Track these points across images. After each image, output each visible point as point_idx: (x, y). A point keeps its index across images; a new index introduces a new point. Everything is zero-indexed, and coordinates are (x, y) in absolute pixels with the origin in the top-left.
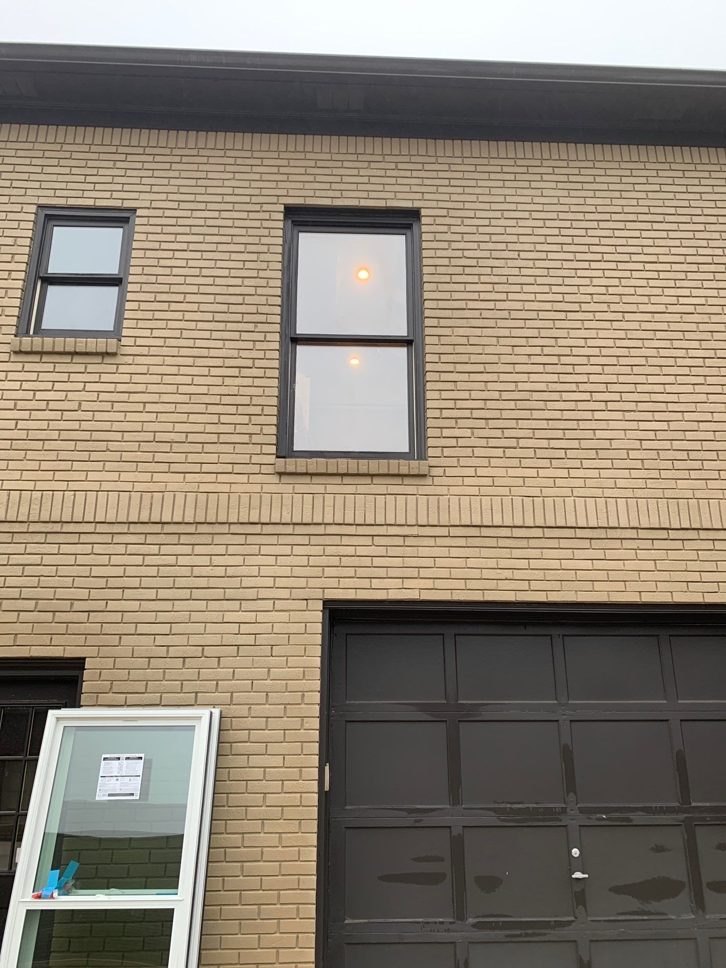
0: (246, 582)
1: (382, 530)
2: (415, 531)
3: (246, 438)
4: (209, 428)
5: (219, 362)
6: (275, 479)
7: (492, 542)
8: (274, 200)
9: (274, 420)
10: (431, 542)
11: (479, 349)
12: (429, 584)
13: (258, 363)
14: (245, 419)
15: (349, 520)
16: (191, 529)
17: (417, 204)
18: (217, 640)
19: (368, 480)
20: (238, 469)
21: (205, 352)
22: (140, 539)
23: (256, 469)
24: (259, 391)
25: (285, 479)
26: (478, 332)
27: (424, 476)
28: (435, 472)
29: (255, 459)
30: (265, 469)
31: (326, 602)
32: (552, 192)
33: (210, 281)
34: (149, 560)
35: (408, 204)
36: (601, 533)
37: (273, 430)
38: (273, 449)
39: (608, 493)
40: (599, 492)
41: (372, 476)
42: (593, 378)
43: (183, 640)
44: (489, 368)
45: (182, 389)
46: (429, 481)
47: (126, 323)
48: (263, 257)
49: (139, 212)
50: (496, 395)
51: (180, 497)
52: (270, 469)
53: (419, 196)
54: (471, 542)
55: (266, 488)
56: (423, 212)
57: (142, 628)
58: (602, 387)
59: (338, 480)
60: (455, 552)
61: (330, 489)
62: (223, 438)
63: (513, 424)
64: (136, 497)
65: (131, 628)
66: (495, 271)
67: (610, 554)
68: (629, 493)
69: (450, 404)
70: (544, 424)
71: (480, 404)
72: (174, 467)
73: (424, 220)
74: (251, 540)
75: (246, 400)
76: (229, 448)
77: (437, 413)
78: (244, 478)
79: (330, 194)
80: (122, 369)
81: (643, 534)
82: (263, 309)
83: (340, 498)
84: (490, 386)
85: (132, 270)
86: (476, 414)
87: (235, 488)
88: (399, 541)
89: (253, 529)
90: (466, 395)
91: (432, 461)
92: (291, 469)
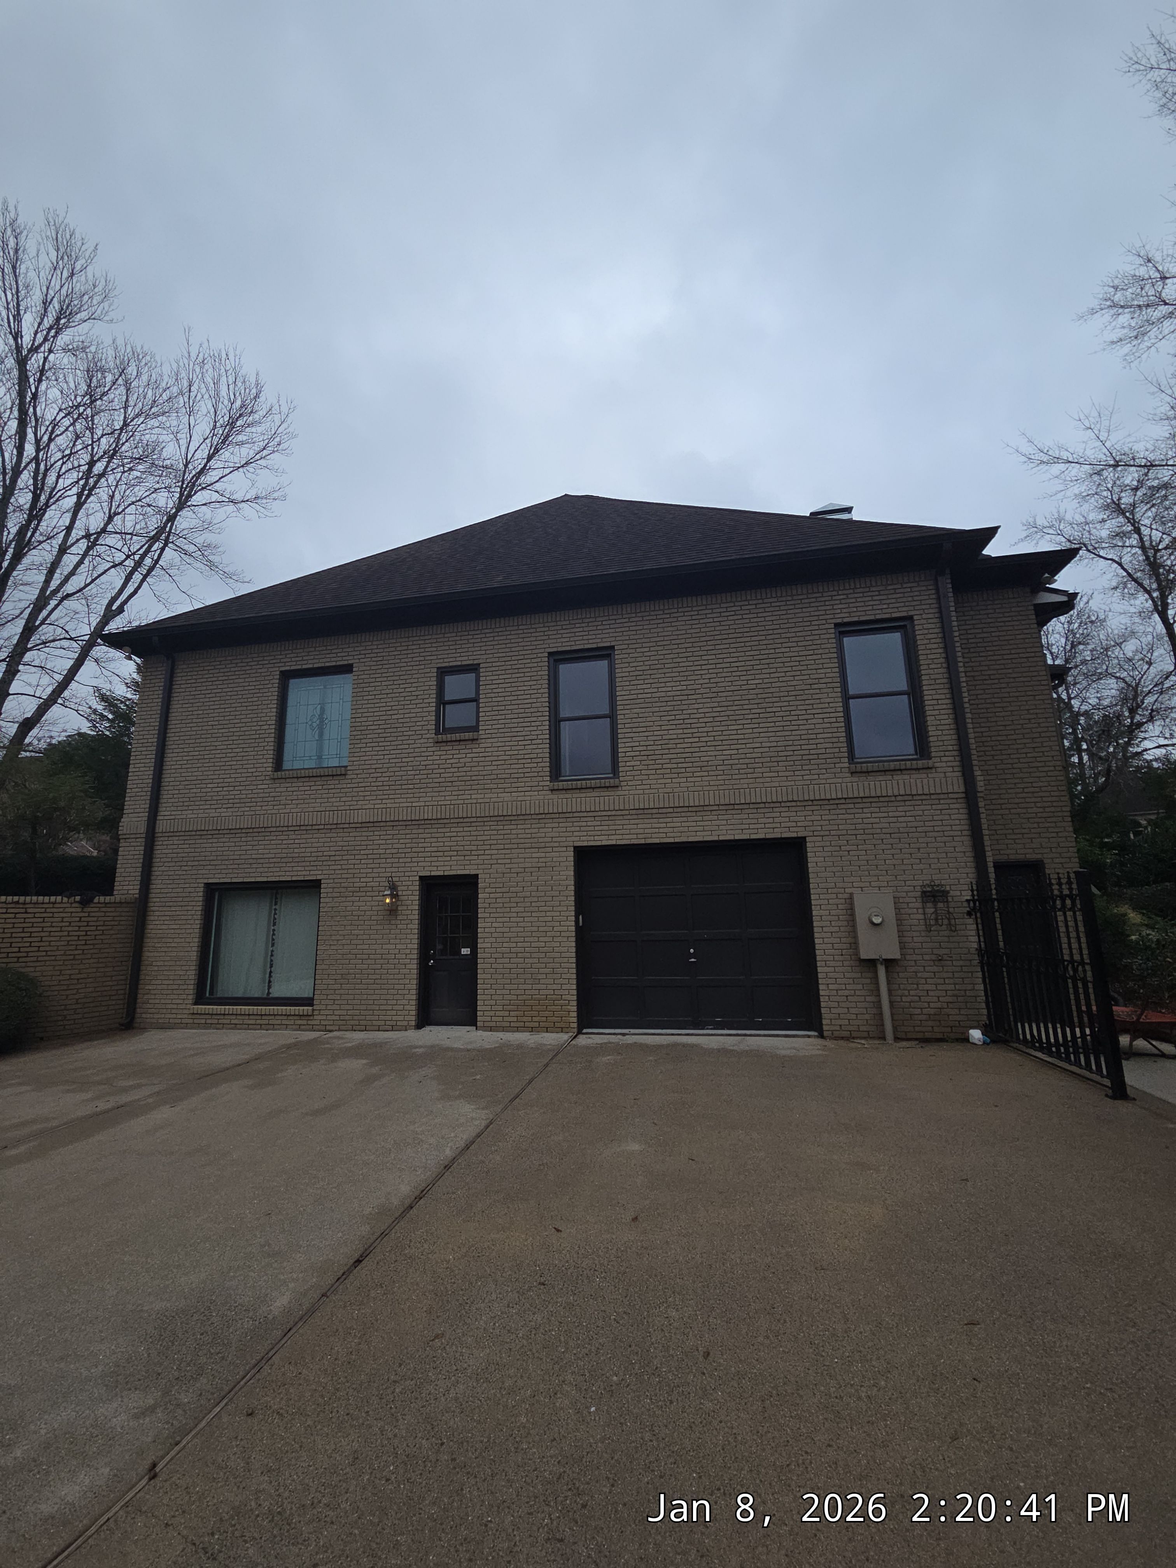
0: (541, 840)
1: (599, 814)
2: (613, 813)
3: (536, 774)
4: (520, 771)
5: (522, 738)
7: (650, 816)
8: (543, 650)
9: (548, 764)
10: (621, 818)
11: (644, 719)
12: (620, 837)
13: (539, 737)
14: (535, 765)
15: (583, 809)
16: (516, 818)
17: (612, 644)
18: (530, 865)
19: (591, 790)
20: (533, 789)
21: (515, 734)
22: (495, 823)
24: (541, 751)
25: (554, 792)
26: (643, 710)
27: (617, 786)
28: (622, 784)
29: (541, 784)
30: (545, 788)
31: (575, 847)
32: (682, 628)
33: (516, 698)
34: (500, 832)
35: (608, 644)
36: (701, 809)
37: (548, 769)
38: (548, 778)
39: (705, 788)
40: (700, 788)
41: (593, 788)
42: (700, 730)
43: (516, 866)
44: (648, 729)
45: (507, 753)
46: (619, 789)
47: (481, 723)
48: (539, 682)
49: (481, 666)
50: (652, 743)
51: (510, 804)
52: (547, 788)
53: (613, 639)
54: (640, 816)
55: (546, 797)
57: (499, 861)
58: (705, 734)
59: (578, 791)
60: (632, 822)
61: (574, 795)
62: (526, 775)
63: (660, 757)
64: (492, 804)
65: (495, 861)
66: (652, 677)
67: (705, 818)
68: (715, 788)
69: (630, 749)
70: (675, 756)
71: (645, 748)
72: (507, 790)
73: (616, 652)
74: (541, 821)
75: (535, 756)
76: (529, 779)
77: (623, 754)
78: (536, 793)
79: (570, 643)
80: (481, 745)
81: (721, 808)
82: (540, 709)
83: (579, 800)
84: (649, 738)
85: (481, 696)
86: (642, 753)
87: (533, 798)
88: (607, 818)
89: (541, 816)
90: (637, 744)
91: (621, 779)
92: (556, 788)
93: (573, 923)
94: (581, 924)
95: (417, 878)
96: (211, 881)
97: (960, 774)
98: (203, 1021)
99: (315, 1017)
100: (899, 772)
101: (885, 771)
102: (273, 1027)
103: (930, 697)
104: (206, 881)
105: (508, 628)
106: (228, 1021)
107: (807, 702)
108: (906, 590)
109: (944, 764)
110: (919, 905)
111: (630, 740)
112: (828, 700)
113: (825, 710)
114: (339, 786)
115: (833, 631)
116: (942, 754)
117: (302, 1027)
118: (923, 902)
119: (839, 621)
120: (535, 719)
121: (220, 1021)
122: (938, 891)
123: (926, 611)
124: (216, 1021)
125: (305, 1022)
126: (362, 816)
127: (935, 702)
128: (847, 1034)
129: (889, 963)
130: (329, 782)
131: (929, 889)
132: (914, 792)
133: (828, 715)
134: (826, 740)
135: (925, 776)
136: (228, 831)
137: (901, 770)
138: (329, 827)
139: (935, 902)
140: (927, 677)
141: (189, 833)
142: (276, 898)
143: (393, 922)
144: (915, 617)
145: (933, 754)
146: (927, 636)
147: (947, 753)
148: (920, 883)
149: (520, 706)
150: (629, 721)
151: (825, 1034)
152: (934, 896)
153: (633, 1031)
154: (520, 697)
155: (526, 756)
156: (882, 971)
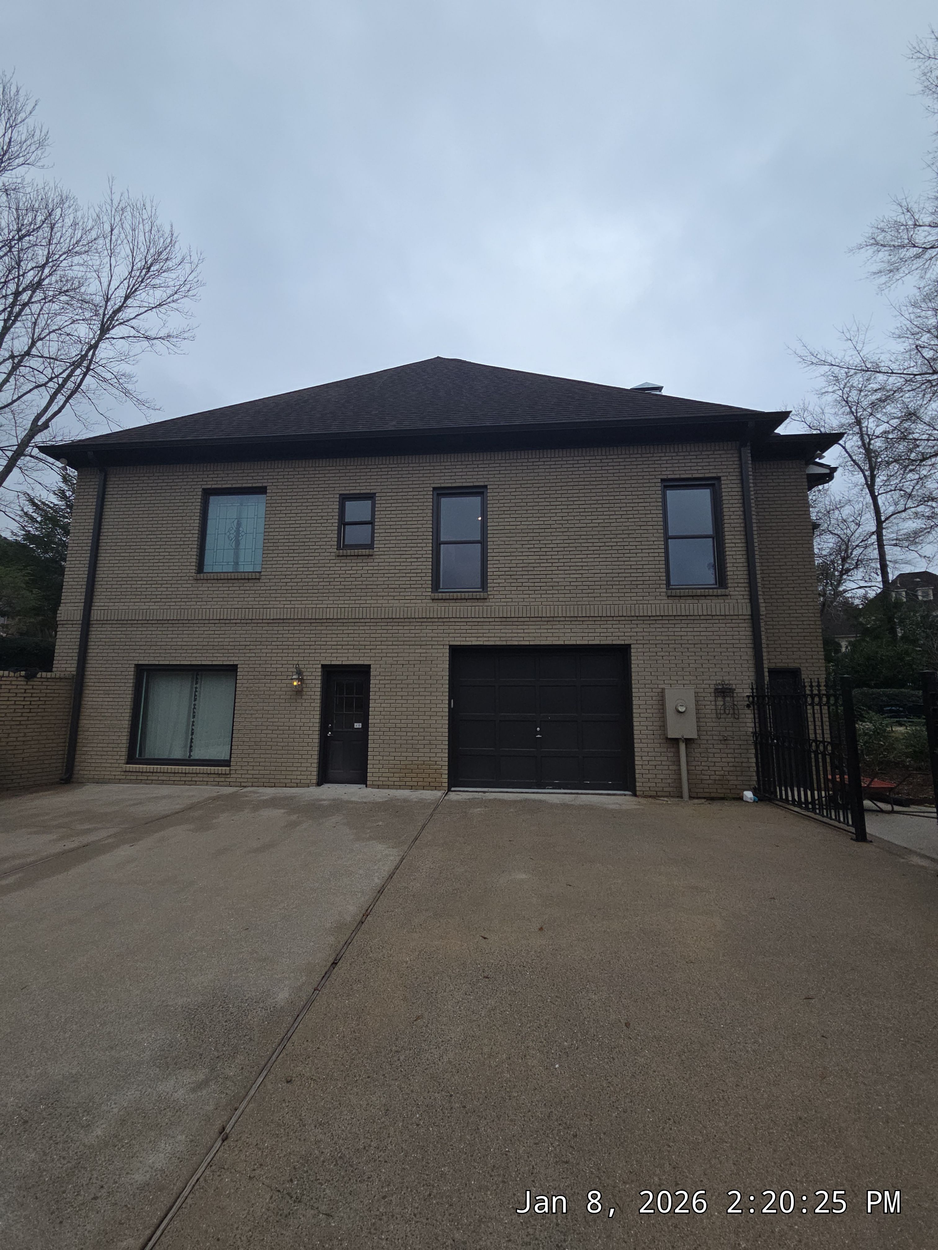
0: (423, 639)
1: (470, 620)
2: (482, 620)
3: (420, 586)
4: (407, 582)
5: (409, 556)
6: (431, 601)
7: (511, 623)
8: (429, 485)
9: (430, 578)
10: (488, 624)
11: (509, 546)
12: (487, 639)
13: (424, 556)
14: (420, 579)
15: (458, 616)
16: (403, 620)
18: (413, 659)
19: (465, 601)
21: (404, 552)
22: (386, 624)
23: (424, 597)
24: (424, 567)
25: (435, 601)
26: (509, 539)
27: (486, 599)
28: (490, 597)
30: (427, 598)
31: (450, 646)
32: (542, 474)
33: (405, 523)
34: (389, 632)
35: (482, 484)
36: (551, 619)
37: (430, 582)
38: (430, 590)
39: (555, 603)
40: (551, 603)
41: (467, 599)
42: (553, 557)
43: (402, 659)
44: (513, 554)
45: (397, 568)
46: (488, 600)
47: (375, 542)
48: (424, 511)
49: (377, 495)
50: (515, 565)
51: (398, 609)
52: (429, 598)
53: (487, 480)
54: (503, 623)
55: (428, 605)
56: (488, 487)
57: (388, 655)
58: (557, 561)
59: (454, 601)
60: (496, 627)
61: (451, 604)
62: (412, 586)
63: (521, 577)
64: (383, 609)
65: (385, 655)
66: (517, 512)
67: (554, 627)
68: (563, 603)
69: (497, 569)
70: (532, 577)
71: (508, 569)
72: (396, 598)
73: (489, 491)
74: (423, 624)
75: (420, 571)
76: (414, 590)
77: (491, 574)
79: (451, 481)
80: (375, 560)
81: (567, 619)
82: (425, 534)
83: (454, 608)
84: (513, 561)
85: (376, 520)
86: (507, 573)
87: (417, 605)
88: (476, 624)
89: (424, 620)
90: (503, 566)
91: (489, 593)
92: (436, 597)
93: (447, 706)
94: (452, 706)
95: (320, 666)
96: (140, 662)
97: (748, 601)
98: (134, 778)
99: (232, 776)
100: (703, 598)
101: (693, 596)
102: (195, 783)
103: (730, 541)
104: (136, 662)
105: (400, 465)
106: (156, 778)
107: (637, 539)
108: (717, 456)
109: (737, 593)
110: (713, 699)
111: (497, 562)
112: (654, 539)
113: (650, 547)
114: (254, 588)
115: (659, 484)
116: (736, 585)
117: (220, 783)
118: (715, 696)
119: (665, 477)
120: (421, 541)
121: (149, 778)
122: (727, 689)
123: (731, 474)
124: (146, 778)
125: (223, 779)
126: (274, 614)
127: (733, 545)
128: (654, 793)
129: (688, 741)
130: (245, 585)
131: (720, 687)
132: (714, 613)
133: (652, 551)
134: (651, 570)
135: (722, 601)
136: (156, 622)
137: (705, 596)
138: (245, 621)
139: (724, 697)
140: (729, 525)
141: (121, 622)
142: (197, 678)
143: (298, 701)
144: (722, 478)
145: (729, 585)
146: (730, 494)
147: (740, 585)
148: (714, 682)
149: (409, 530)
150: (497, 547)
151: (638, 793)
152: (723, 692)
153: (490, 790)
154: (408, 523)
155: (412, 571)
156: (682, 747)
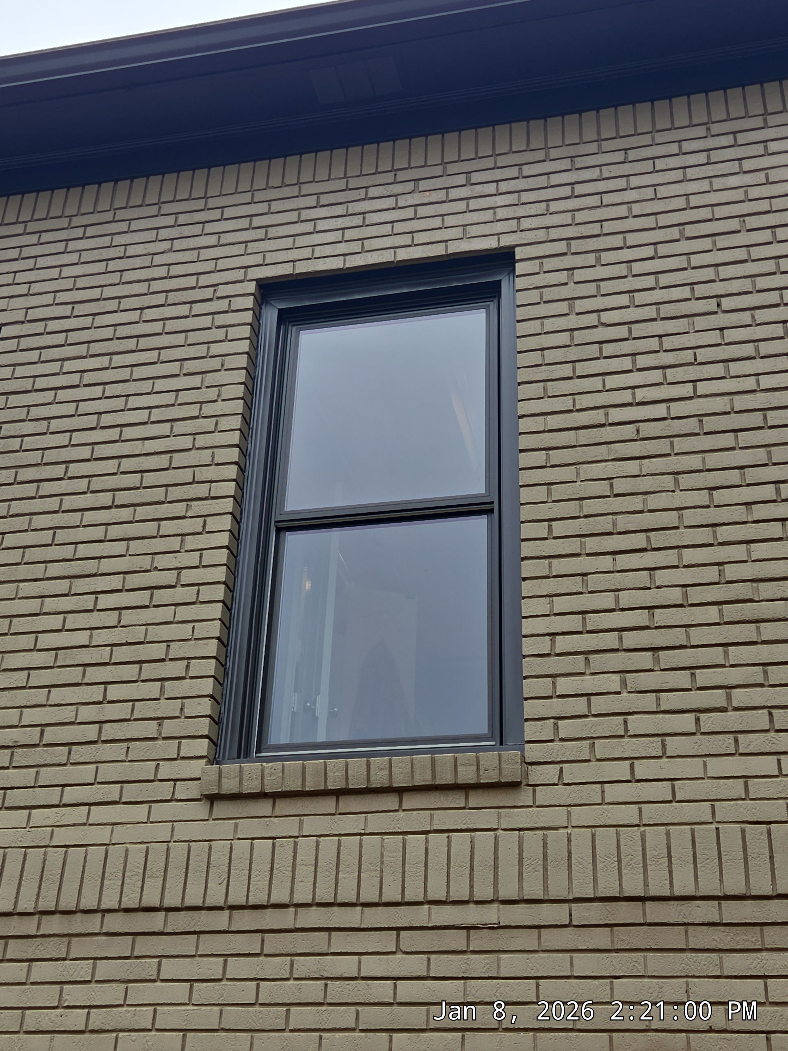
1: (418, 916)
2: (491, 914)
3: (151, 729)
5: (115, 582)
6: (200, 809)
8: (239, 274)
11: (636, 503)
13: (187, 576)
15: (348, 894)
16: (29, 927)
17: (506, 241)
19: (391, 802)
20: (131, 792)
21: (91, 566)
23: (164, 790)
24: (185, 631)
25: (221, 809)
26: (632, 467)
27: (514, 785)
28: (539, 775)
29: (166, 770)
30: (182, 791)
33: (114, 434)
35: (490, 244)
37: (206, 707)
38: (202, 747)
41: (401, 791)
45: (44, 640)
46: (525, 796)
48: (210, 379)
52: (193, 790)
53: (510, 224)
55: (182, 831)
56: (519, 253)
59: (328, 805)
61: (311, 825)
62: (109, 731)
66: (668, 343)
69: (574, 623)
71: (640, 618)
72: (12, 798)
73: (520, 268)
74: (143, 946)
75: (158, 651)
76: (117, 751)
77: (544, 645)
78: (140, 812)
79: (342, 248)
82: (204, 474)
83: (329, 844)
84: (662, 577)
86: (631, 640)
87: (120, 834)
91: (533, 753)
92: (229, 786)
150: (570, 509)
